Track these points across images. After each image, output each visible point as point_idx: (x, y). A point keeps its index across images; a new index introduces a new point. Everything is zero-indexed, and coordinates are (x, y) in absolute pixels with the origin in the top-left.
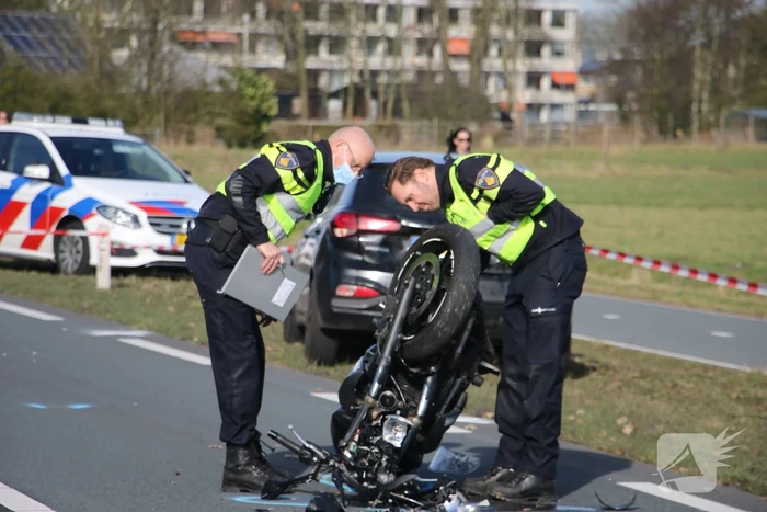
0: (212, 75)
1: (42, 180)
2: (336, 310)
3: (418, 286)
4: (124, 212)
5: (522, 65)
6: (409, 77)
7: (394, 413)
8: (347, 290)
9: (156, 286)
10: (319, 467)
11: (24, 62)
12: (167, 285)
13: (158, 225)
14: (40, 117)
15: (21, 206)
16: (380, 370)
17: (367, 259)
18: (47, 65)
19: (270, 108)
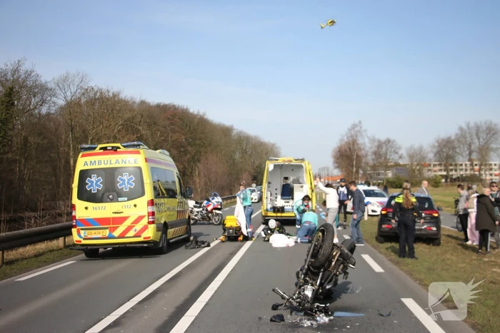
3: (317, 243)
5: (489, 172)
7: (308, 285)
16: (304, 271)
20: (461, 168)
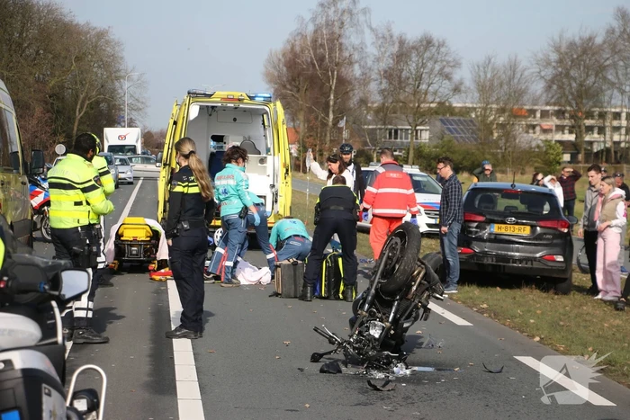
3: (391, 254)
7: (376, 320)
10: (338, 346)
13: (429, 214)
16: (370, 298)
20: (615, 123)
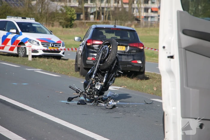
0: (59, 8)
1: (14, 33)
2: (87, 63)
3: (103, 53)
4: (35, 41)
5: (143, 6)
6: (112, 9)
7: (98, 82)
8: (90, 58)
9: (43, 60)
10: (81, 94)
11: (8, 4)
12: (46, 60)
13: (44, 45)
14: (14, 17)
15: (9, 40)
16: (95, 72)
17: (95, 51)
18: (14, 5)
19: (74, 17)
